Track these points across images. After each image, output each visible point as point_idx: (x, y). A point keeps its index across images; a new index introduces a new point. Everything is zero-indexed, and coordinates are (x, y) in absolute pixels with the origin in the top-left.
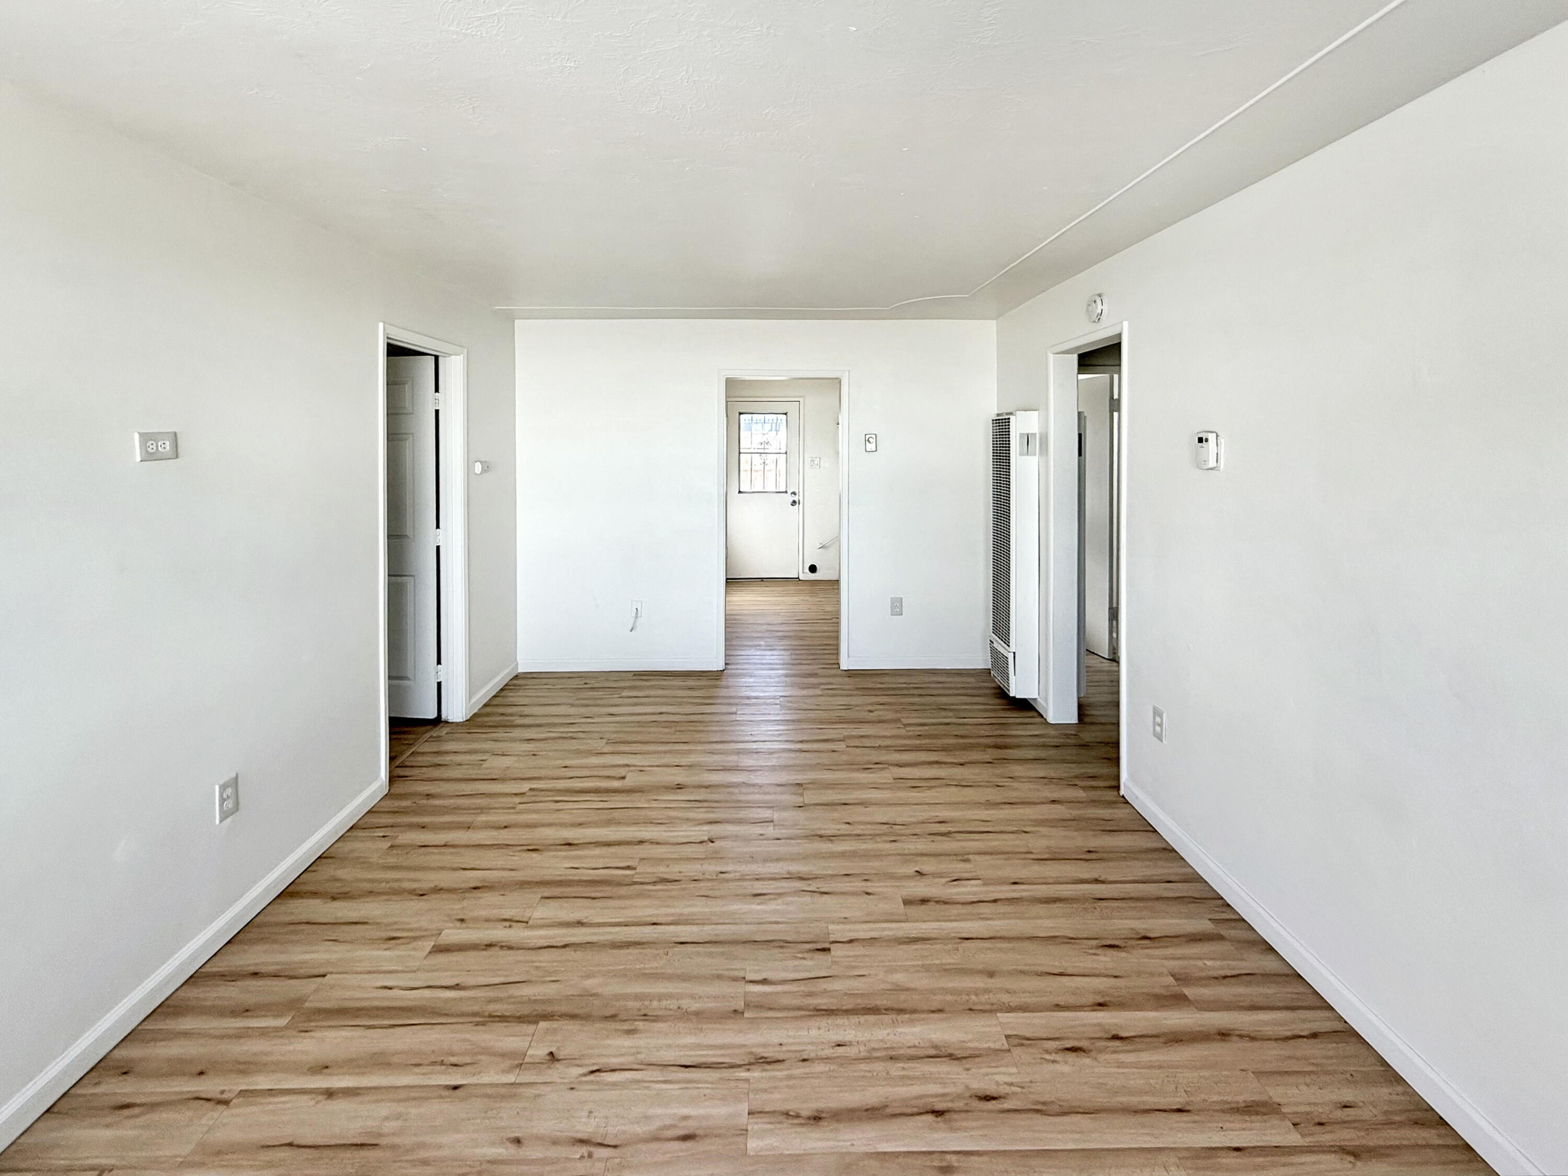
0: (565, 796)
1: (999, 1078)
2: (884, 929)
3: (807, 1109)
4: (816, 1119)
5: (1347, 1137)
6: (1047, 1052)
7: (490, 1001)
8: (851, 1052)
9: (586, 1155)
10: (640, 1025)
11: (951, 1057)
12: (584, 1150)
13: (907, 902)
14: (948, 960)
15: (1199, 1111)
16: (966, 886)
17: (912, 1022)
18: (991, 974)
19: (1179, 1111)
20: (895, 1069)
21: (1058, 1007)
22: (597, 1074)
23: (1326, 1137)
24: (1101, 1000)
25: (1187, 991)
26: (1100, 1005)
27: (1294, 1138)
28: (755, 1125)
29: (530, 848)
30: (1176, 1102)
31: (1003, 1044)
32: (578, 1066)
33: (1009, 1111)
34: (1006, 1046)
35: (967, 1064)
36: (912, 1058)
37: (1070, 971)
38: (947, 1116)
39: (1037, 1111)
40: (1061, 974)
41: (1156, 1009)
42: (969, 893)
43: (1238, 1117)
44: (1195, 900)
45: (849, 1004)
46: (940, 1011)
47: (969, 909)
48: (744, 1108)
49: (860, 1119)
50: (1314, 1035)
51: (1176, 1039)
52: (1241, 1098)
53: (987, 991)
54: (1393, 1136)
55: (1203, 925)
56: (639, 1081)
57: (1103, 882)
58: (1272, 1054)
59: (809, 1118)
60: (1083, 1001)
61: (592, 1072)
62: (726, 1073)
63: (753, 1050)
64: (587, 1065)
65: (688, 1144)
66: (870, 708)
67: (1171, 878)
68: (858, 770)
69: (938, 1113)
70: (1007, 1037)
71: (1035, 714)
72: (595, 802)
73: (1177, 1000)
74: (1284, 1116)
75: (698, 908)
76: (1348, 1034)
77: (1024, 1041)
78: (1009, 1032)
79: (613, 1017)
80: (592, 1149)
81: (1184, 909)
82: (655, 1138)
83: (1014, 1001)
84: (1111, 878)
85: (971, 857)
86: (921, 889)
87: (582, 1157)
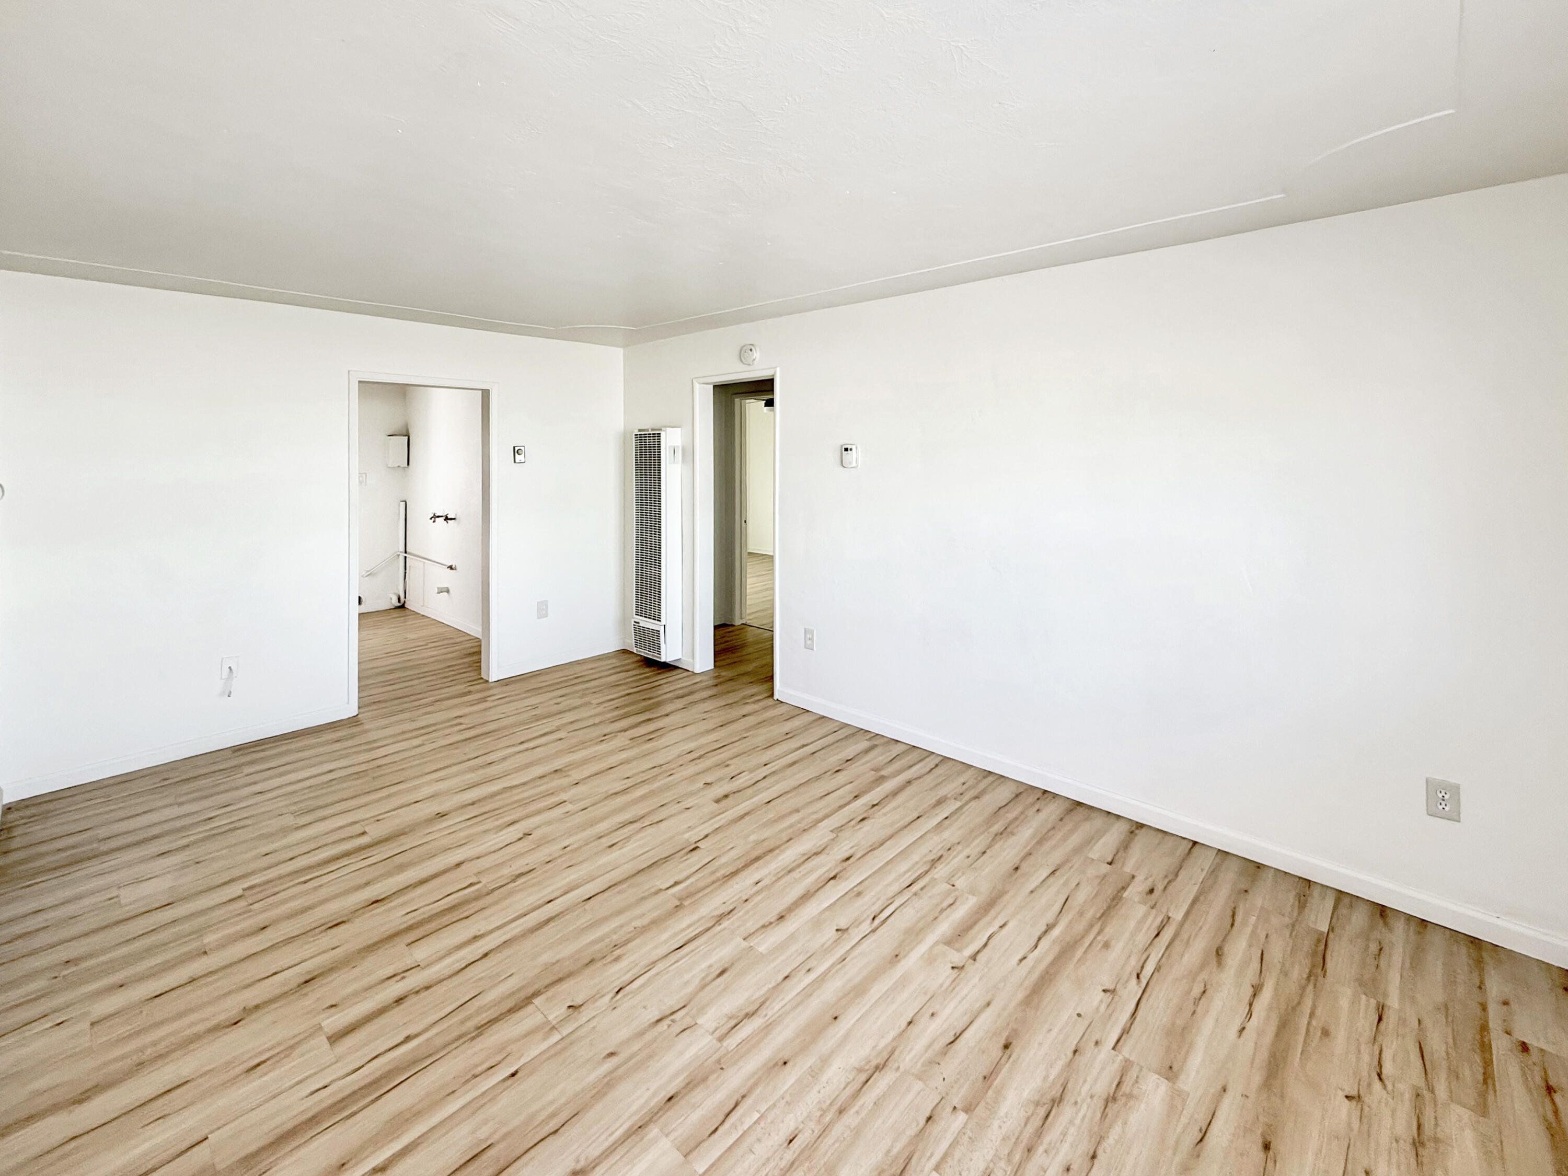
0: (306, 875)
1: (845, 848)
2: (720, 820)
3: (773, 916)
4: (781, 917)
5: (972, 793)
6: (853, 826)
7: (463, 1022)
8: (766, 881)
9: (670, 1023)
10: (618, 952)
11: (816, 854)
12: (667, 1022)
13: (718, 801)
14: (771, 815)
15: (925, 813)
16: (740, 778)
17: (783, 851)
18: (797, 811)
19: (918, 817)
20: (796, 874)
21: (841, 807)
22: (622, 991)
23: (967, 797)
24: (855, 795)
25: (883, 773)
26: (856, 797)
27: (958, 804)
28: (752, 942)
29: (330, 925)
30: (915, 815)
31: (833, 836)
32: (603, 996)
33: (860, 858)
34: (835, 835)
35: (826, 851)
36: (799, 866)
37: (830, 791)
38: (838, 876)
39: (871, 850)
40: (828, 794)
41: (878, 786)
42: (746, 781)
43: (937, 808)
44: (853, 735)
45: (740, 864)
46: (791, 839)
47: (755, 788)
48: (739, 939)
49: (800, 905)
50: (937, 765)
51: (895, 793)
52: (933, 801)
53: (803, 819)
54: (982, 785)
55: (865, 745)
56: (658, 974)
57: (807, 745)
58: (929, 780)
59: (778, 919)
60: (847, 799)
61: (618, 992)
62: (709, 934)
63: (712, 914)
64: (610, 991)
65: (725, 976)
66: (555, 701)
67: (836, 729)
68: (596, 744)
69: (834, 878)
70: (832, 831)
71: (680, 671)
72: (355, 863)
73: (882, 779)
74: (949, 798)
75: (573, 876)
76: (945, 759)
77: (840, 828)
78: (831, 829)
79: (592, 961)
80: (672, 1017)
81: (851, 740)
82: (703, 987)
83: (820, 815)
84: (809, 741)
85: (728, 762)
86: (719, 791)
87: (669, 1026)
